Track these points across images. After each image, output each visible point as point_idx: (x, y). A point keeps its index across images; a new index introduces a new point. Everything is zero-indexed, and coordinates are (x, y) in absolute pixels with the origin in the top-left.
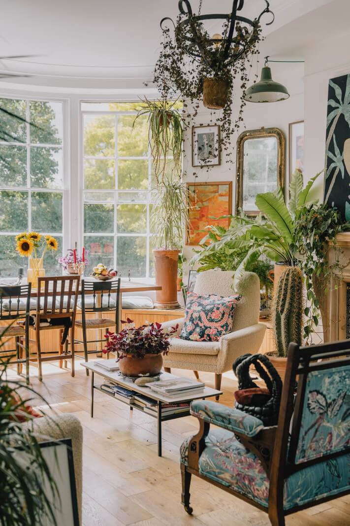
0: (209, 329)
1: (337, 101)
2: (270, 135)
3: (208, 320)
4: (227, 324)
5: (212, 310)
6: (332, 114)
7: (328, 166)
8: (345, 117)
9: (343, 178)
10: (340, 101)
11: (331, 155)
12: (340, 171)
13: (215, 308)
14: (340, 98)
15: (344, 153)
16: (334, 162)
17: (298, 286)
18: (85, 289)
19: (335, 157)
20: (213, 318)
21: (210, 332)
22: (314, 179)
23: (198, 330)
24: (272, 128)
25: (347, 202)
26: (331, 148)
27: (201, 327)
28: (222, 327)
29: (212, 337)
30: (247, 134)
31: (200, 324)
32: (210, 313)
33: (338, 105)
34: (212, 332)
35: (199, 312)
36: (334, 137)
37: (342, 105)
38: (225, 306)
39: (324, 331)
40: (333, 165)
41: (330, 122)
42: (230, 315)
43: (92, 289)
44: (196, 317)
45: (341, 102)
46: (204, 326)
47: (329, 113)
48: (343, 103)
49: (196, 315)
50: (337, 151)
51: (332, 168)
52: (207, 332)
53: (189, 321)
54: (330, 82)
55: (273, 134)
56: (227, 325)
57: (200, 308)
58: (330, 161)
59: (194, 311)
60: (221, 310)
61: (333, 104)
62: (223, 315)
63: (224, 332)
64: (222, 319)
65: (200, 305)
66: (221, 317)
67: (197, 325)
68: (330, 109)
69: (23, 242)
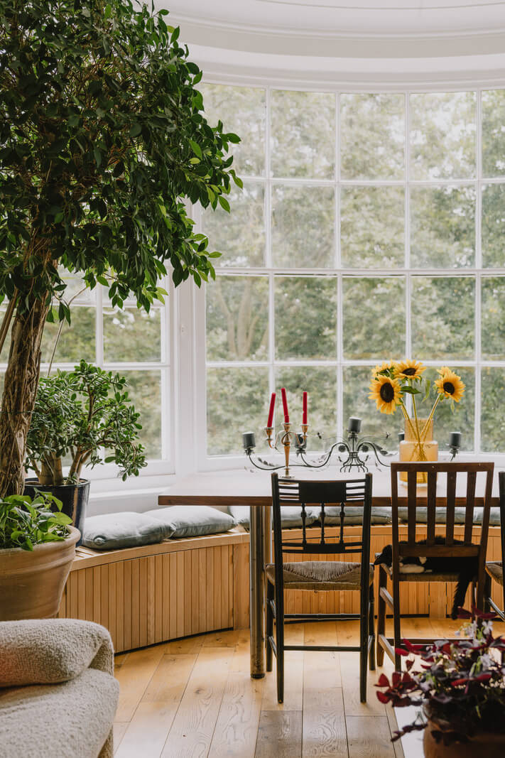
69: (381, 383)
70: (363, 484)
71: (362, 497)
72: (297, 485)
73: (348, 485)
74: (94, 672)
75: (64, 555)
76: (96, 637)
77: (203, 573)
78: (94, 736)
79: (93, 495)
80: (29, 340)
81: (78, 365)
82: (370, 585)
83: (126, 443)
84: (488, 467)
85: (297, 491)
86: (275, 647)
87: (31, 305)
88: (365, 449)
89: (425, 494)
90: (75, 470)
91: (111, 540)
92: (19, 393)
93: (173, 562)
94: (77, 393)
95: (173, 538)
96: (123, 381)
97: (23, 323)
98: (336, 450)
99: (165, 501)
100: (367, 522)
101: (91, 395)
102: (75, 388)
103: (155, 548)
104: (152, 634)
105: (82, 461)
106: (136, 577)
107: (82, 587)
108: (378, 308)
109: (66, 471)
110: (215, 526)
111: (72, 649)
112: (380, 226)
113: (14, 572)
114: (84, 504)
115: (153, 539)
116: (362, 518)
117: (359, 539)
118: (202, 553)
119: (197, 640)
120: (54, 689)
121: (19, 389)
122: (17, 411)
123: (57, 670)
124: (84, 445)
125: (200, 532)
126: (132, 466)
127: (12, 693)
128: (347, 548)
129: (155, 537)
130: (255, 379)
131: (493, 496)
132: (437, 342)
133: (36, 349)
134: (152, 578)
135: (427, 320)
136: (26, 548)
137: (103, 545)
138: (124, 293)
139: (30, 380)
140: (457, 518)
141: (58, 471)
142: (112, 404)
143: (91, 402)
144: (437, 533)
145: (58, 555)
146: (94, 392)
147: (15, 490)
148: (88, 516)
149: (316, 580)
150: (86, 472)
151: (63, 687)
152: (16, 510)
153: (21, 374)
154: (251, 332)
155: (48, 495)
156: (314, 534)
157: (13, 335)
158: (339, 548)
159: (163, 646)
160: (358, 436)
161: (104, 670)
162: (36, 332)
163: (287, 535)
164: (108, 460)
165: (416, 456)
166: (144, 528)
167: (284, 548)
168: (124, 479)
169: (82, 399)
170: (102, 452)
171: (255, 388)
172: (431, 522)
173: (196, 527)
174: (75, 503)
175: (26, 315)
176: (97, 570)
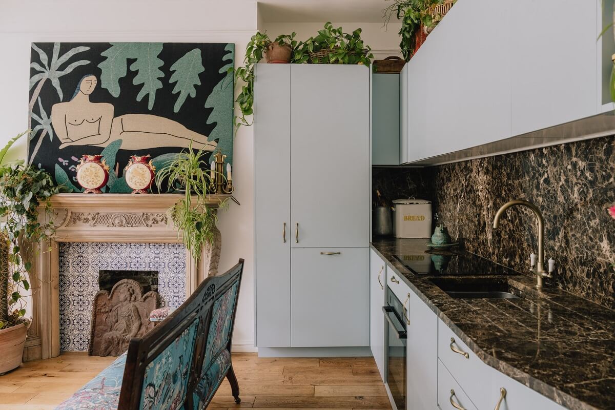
1: (42, 65)
6: (36, 77)
7: (33, 127)
8: (52, 82)
9: (51, 141)
10: (46, 66)
11: (36, 117)
12: (47, 133)
14: (45, 63)
15: (52, 116)
16: (40, 124)
17: (5, 251)
19: (41, 120)
22: (15, 139)
25: (56, 165)
26: (36, 110)
33: (43, 69)
36: (39, 99)
37: (48, 70)
39: (33, 293)
40: (38, 128)
41: (34, 84)
45: (47, 68)
47: (32, 76)
48: (50, 69)
50: (43, 113)
51: (37, 130)
54: (32, 45)
58: (34, 123)
61: (37, 67)
68: (33, 72)
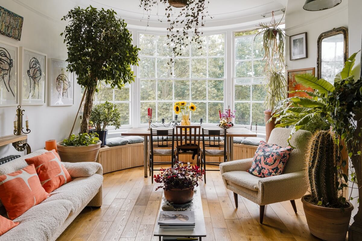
0: (264, 169)
2: (338, 32)
3: (265, 163)
4: (277, 167)
5: (268, 156)
13: (271, 155)
18: (204, 134)
20: (268, 162)
21: (264, 172)
23: (257, 168)
24: (340, 28)
27: (259, 167)
28: (273, 169)
29: (265, 175)
30: (323, 35)
31: (260, 165)
32: (267, 158)
34: (265, 172)
35: (261, 156)
38: (277, 155)
42: (281, 161)
43: (208, 134)
44: (258, 159)
46: (261, 167)
49: (259, 158)
52: (262, 171)
53: (254, 161)
55: (340, 32)
56: (277, 169)
57: (263, 153)
59: (259, 155)
60: (274, 157)
62: (275, 161)
63: (274, 174)
64: (274, 163)
65: (264, 151)
66: (273, 162)
67: (257, 165)
69: (176, 107)
70: (172, 131)
71: (172, 134)
72: (156, 131)
73: (169, 131)
74: (97, 174)
75: (97, 147)
76: (98, 166)
77: (136, 152)
78: (93, 189)
79: (109, 133)
80: (90, 97)
81: (105, 102)
82: (174, 155)
83: (116, 121)
84: (199, 127)
85: (156, 133)
86: (151, 170)
87: (90, 89)
88: (179, 122)
89: (184, 134)
90: (104, 127)
91: (113, 144)
92: (87, 109)
93: (129, 149)
94: (105, 109)
95: (129, 144)
96: (116, 106)
97: (89, 92)
98: (172, 122)
99: (123, 135)
100: (173, 140)
101: (108, 109)
102: (105, 107)
103: (124, 146)
104: (123, 167)
105: (106, 125)
106: (119, 153)
107: (105, 155)
108: (198, 85)
109: (102, 127)
110: (140, 141)
111: (91, 169)
112: (199, 64)
113: (84, 151)
114: (106, 135)
115: (123, 144)
116: (172, 139)
117: (171, 144)
118: (136, 147)
119: (135, 168)
120: (86, 178)
121: (87, 108)
122: (87, 113)
123: (87, 174)
124: (106, 121)
125: (136, 142)
126: (117, 126)
127: (77, 179)
128: (168, 146)
129: (124, 143)
130: (168, 104)
131: (200, 134)
132: (213, 94)
133: (92, 99)
134: (123, 153)
135: (211, 88)
136: (87, 145)
137: (111, 145)
138: (114, 85)
139: (90, 106)
140: (196, 139)
141: (100, 127)
142: (113, 111)
143: (108, 111)
144: (187, 143)
145: (95, 147)
146: (109, 109)
147: (86, 132)
148: (107, 138)
149: (161, 154)
150: (107, 128)
151: (88, 178)
152: (86, 136)
153: (88, 104)
154: (168, 92)
155: (96, 133)
156: (160, 143)
157: (86, 96)
158: (167, 146)
159: (126, 170)
160: (177, 119)
161: (100, 174)
162: (92, 95)
163: (154, 143)
164: (112, 125)
165: (185, 124)
166: (121, 141)
167: (153, 146)
168: (116, 129)
169: (106, 110)
170: (110, 123)
171: (168, 106)
172: (186, 140)
173: (135, 141)
174: (104, 135)
175: (89, 91)
176: (109, 151)
